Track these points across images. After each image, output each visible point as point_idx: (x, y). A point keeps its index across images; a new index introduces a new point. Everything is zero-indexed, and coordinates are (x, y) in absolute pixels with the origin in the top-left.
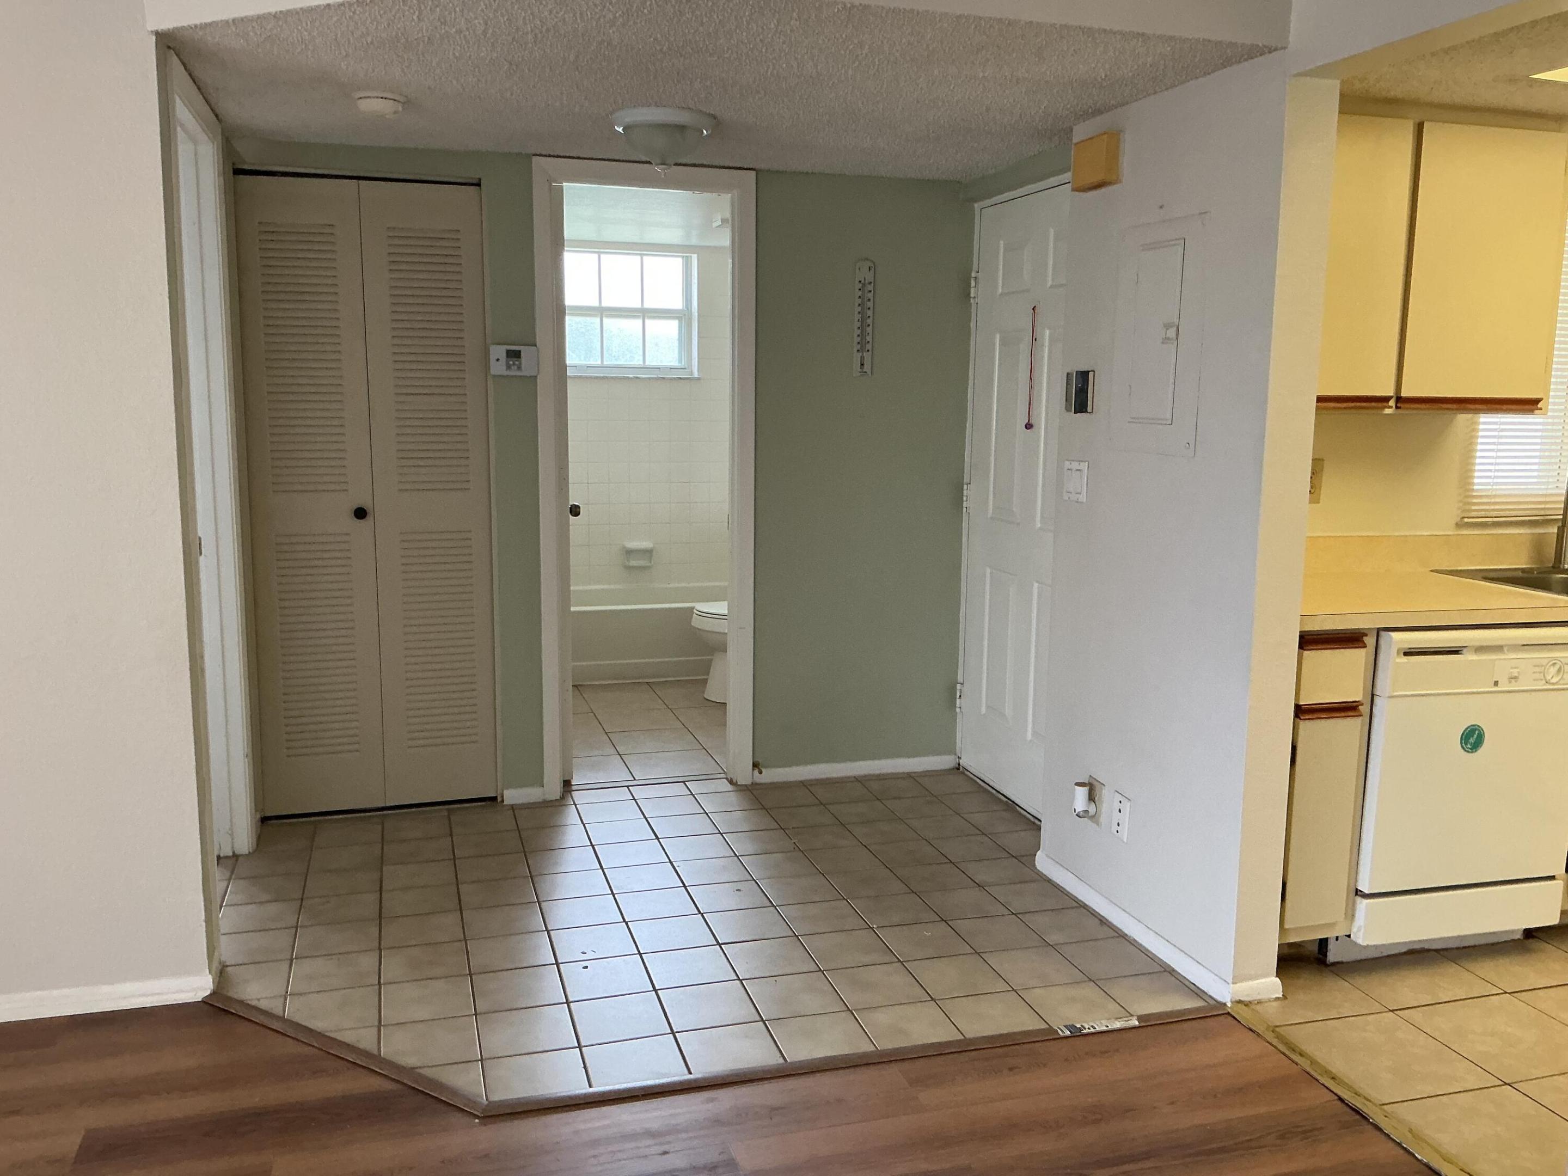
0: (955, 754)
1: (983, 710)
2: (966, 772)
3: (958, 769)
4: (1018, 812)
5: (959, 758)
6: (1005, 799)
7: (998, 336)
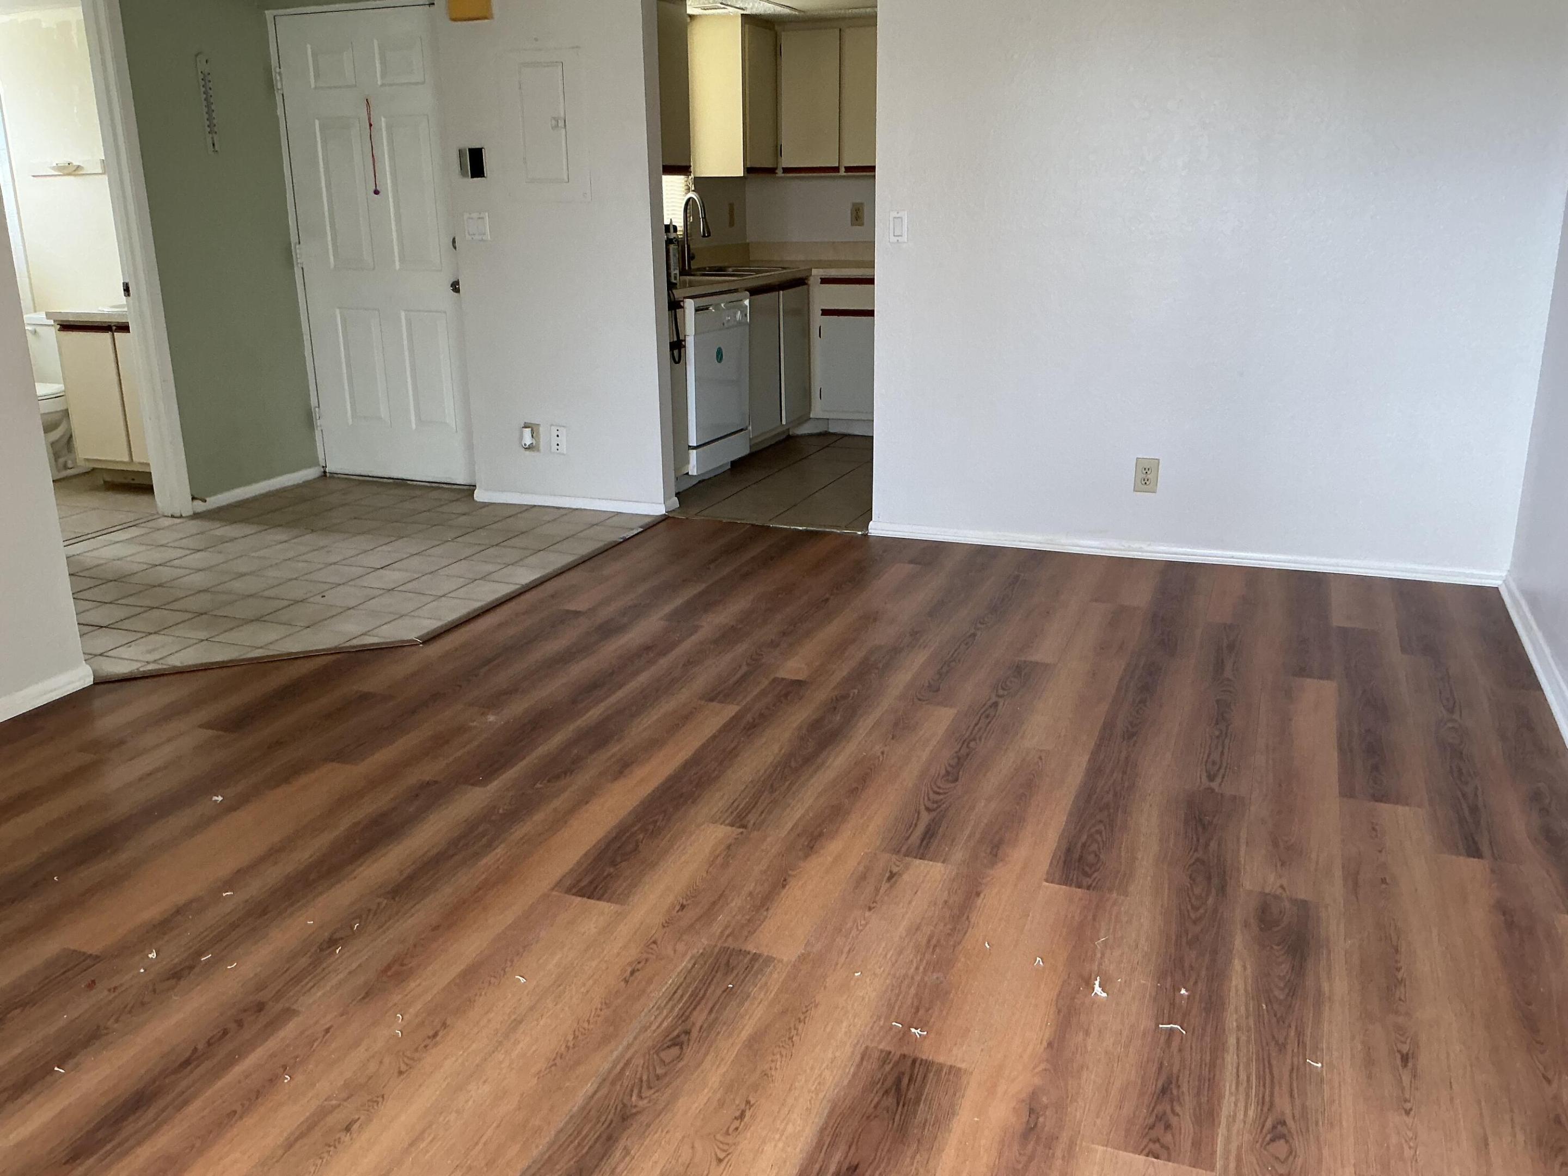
0: (319, 465)
1: (350, 422)
2: (335, 475)
3: (325, 476)
4: (409, 484)
5: (324, 467)
6: (391, 481)
7: (317, 122)
